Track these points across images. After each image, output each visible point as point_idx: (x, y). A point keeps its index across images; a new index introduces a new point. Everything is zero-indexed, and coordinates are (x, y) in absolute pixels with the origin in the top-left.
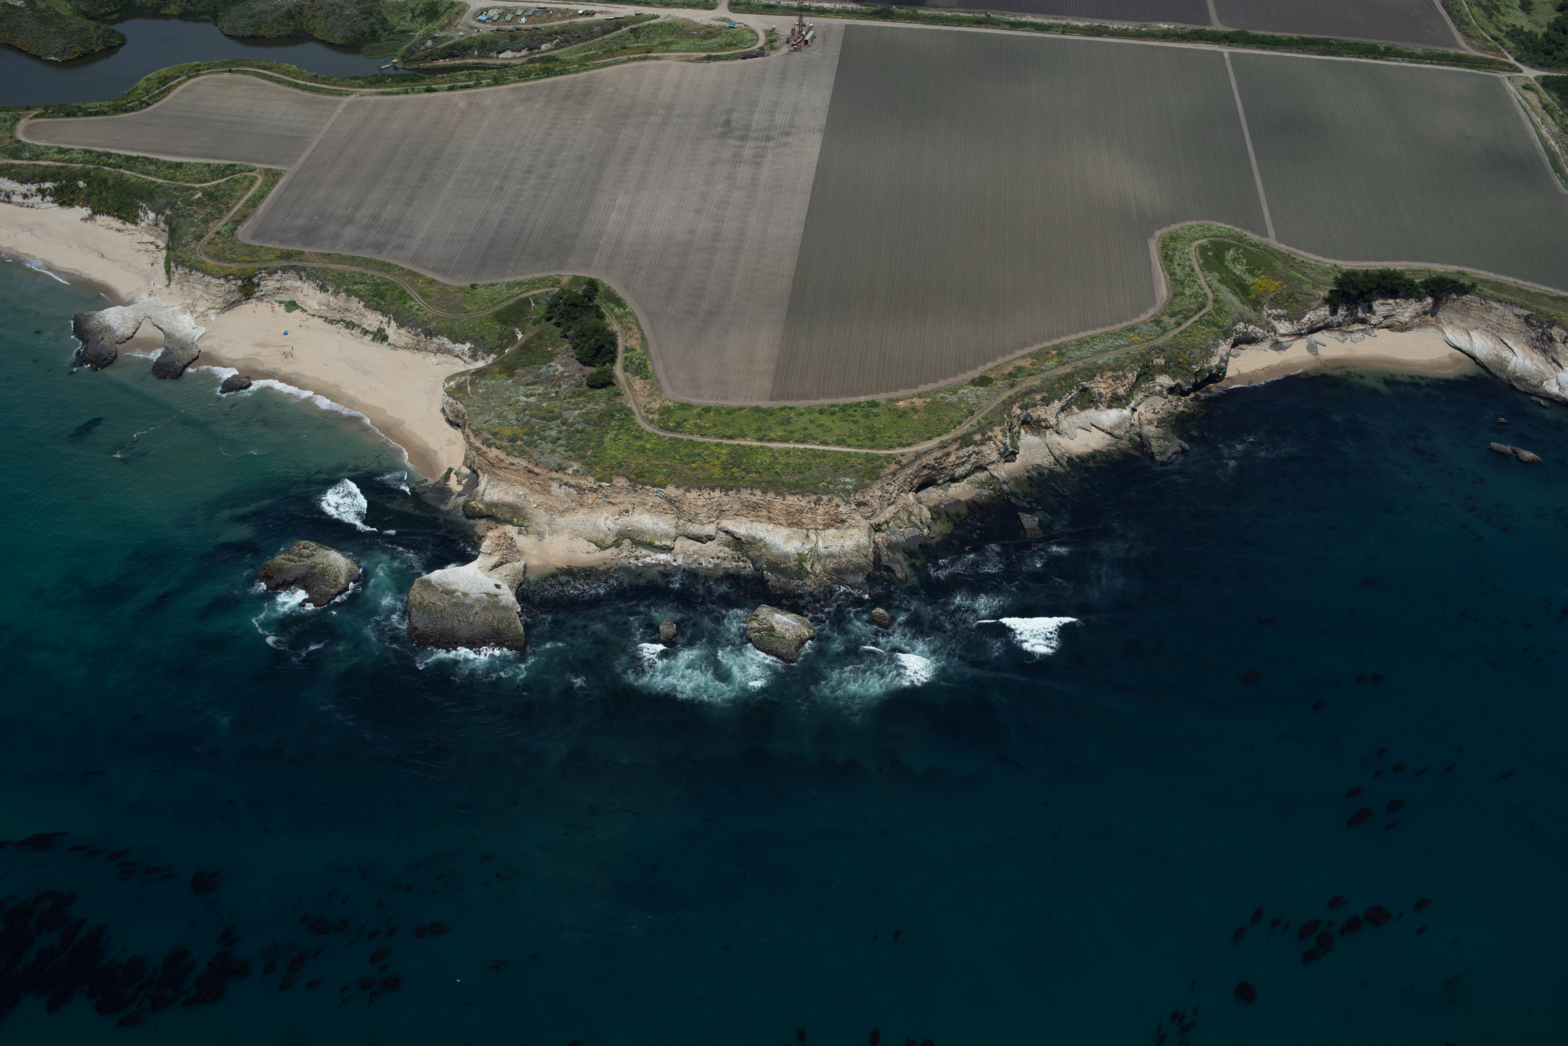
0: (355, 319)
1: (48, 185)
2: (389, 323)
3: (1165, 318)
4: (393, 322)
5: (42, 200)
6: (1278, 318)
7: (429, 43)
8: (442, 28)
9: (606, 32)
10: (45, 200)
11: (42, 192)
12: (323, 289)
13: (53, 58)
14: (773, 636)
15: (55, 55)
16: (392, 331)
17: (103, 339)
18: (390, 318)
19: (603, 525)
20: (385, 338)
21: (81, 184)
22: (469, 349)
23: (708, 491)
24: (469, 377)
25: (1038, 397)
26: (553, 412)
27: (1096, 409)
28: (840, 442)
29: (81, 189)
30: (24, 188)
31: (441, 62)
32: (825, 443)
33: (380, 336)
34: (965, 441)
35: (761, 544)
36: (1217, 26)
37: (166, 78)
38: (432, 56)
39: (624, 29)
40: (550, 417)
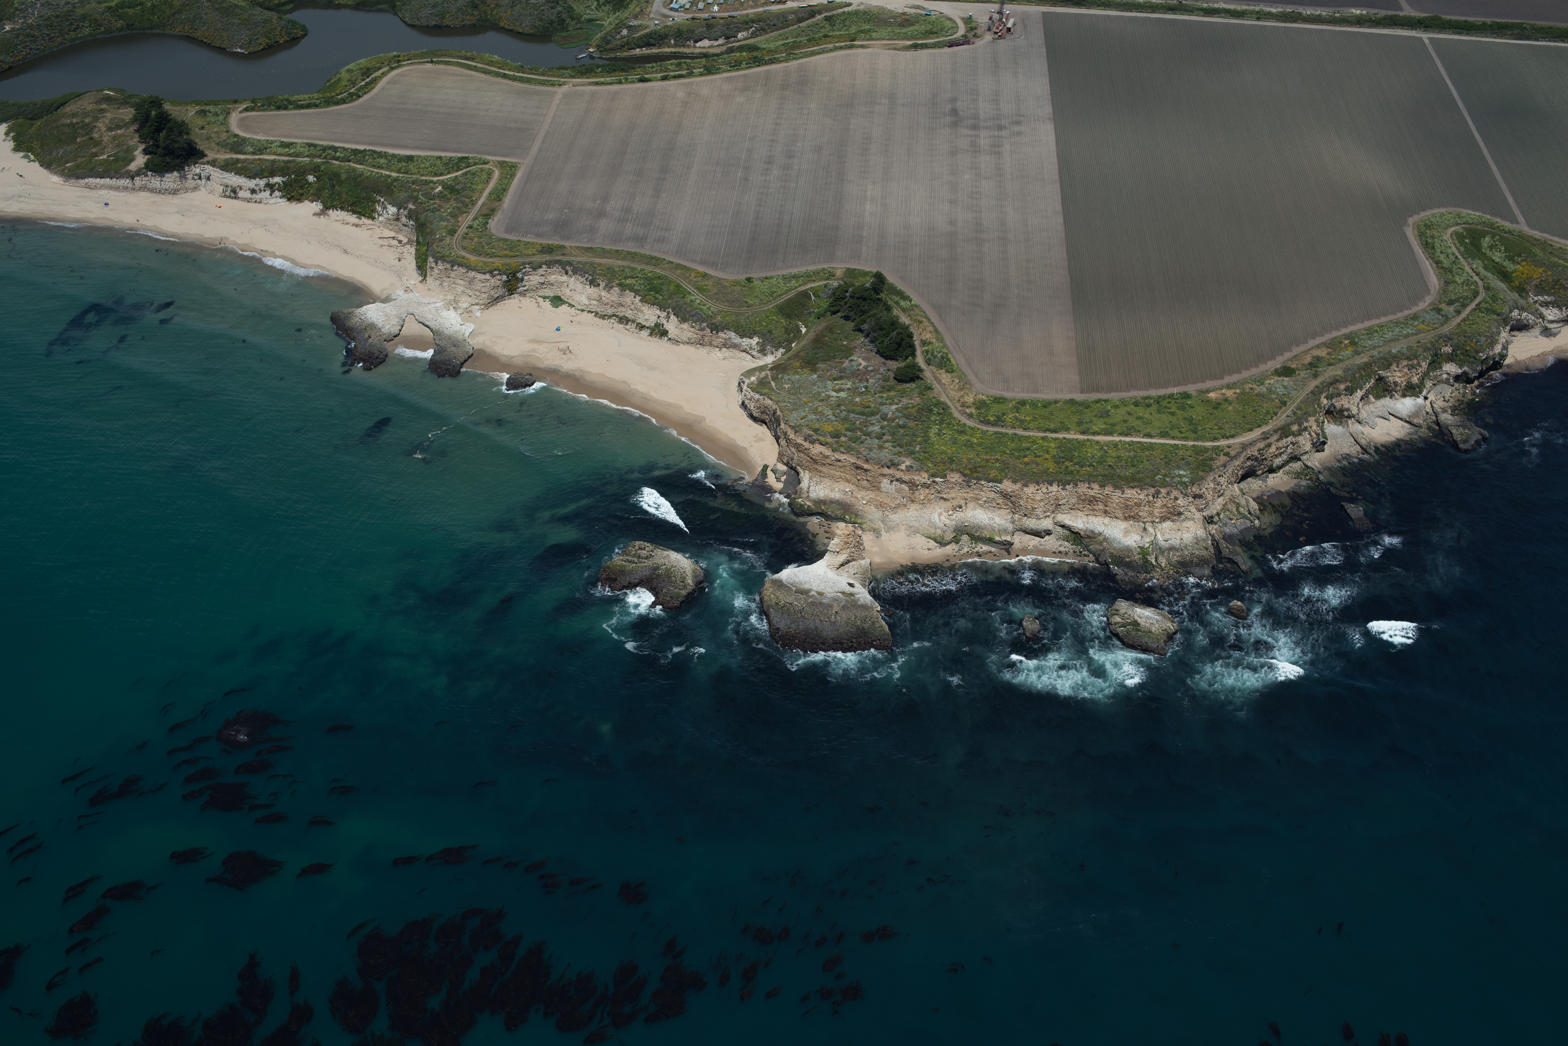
0: (629, 314)
1: (277, 180)
2: (668, 317)
3: (1443, 306)
4: (672, 317)
5: (271, 195)
6: (1546, 304)
7: (625, 32)
8: (636, 17)
9: (800, 20)
10: (273, 195)
11: (271, 187)
12: (593, 283)
13: (239, 50)
14: (1140, 631)
15: (241, 47)
16: (672, 325)
17: (370, 337)
18: (668, 313)
19: (938, 521)
20: (664, 333)
21: (311, 178)
22: (758, 343)
23: (1046, 486)
24: (769, 373)
25: (1342, 387)
26: (869, 407)
27: (1391, 398)
28: (1164, 435)
29: (310, 184)
30: (252, 183)
31: (638, 51)
32: (1150, 436)
33: (659, 331)
34: (1284, 432)
35: (1101, 538)
36: (1408, 11)
37: (368, 69)
38: (629, 45)
39: (818, 17)
40: (868, 412)
